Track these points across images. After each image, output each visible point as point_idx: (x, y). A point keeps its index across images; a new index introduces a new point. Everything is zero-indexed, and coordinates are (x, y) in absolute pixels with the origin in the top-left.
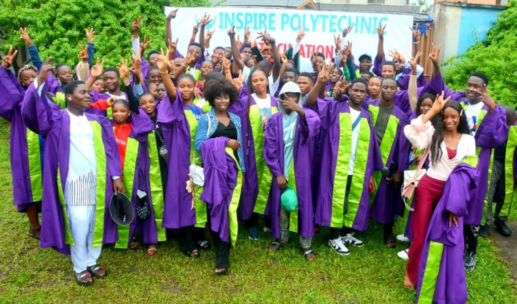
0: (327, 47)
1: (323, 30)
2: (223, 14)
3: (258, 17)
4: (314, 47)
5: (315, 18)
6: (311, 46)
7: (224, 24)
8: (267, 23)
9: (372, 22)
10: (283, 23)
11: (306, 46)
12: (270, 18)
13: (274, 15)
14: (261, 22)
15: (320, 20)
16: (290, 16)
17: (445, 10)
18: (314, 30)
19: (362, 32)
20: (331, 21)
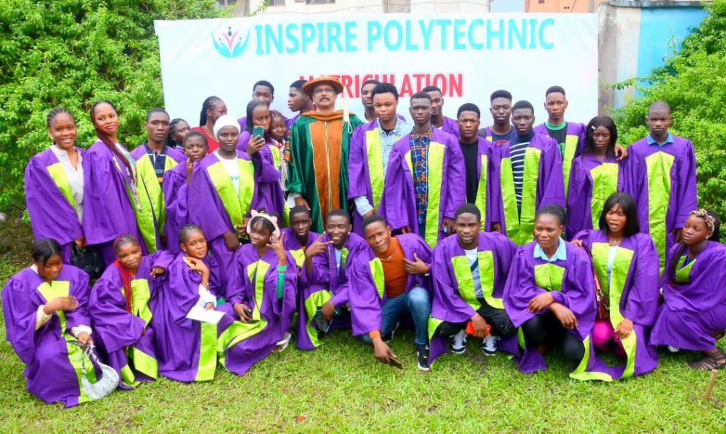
0: (452, 76)
1: (443, 47)
2: (261, 27)
3: (325, 30)
4: (428, 77)
5: (427, 26)
6: (423, 76)
7: (264, 47)
8: (342, 39)
9: (529, 27)
10: (371, 38)
11: (415, 76)
12: (347, 30)
13: (354, 24)
14: (331, 38)
15: (437, 30)
16: (383, 26)
17: (615, 15)
18: (427, 47)
19: (510, 47)
20: (456, 31)
